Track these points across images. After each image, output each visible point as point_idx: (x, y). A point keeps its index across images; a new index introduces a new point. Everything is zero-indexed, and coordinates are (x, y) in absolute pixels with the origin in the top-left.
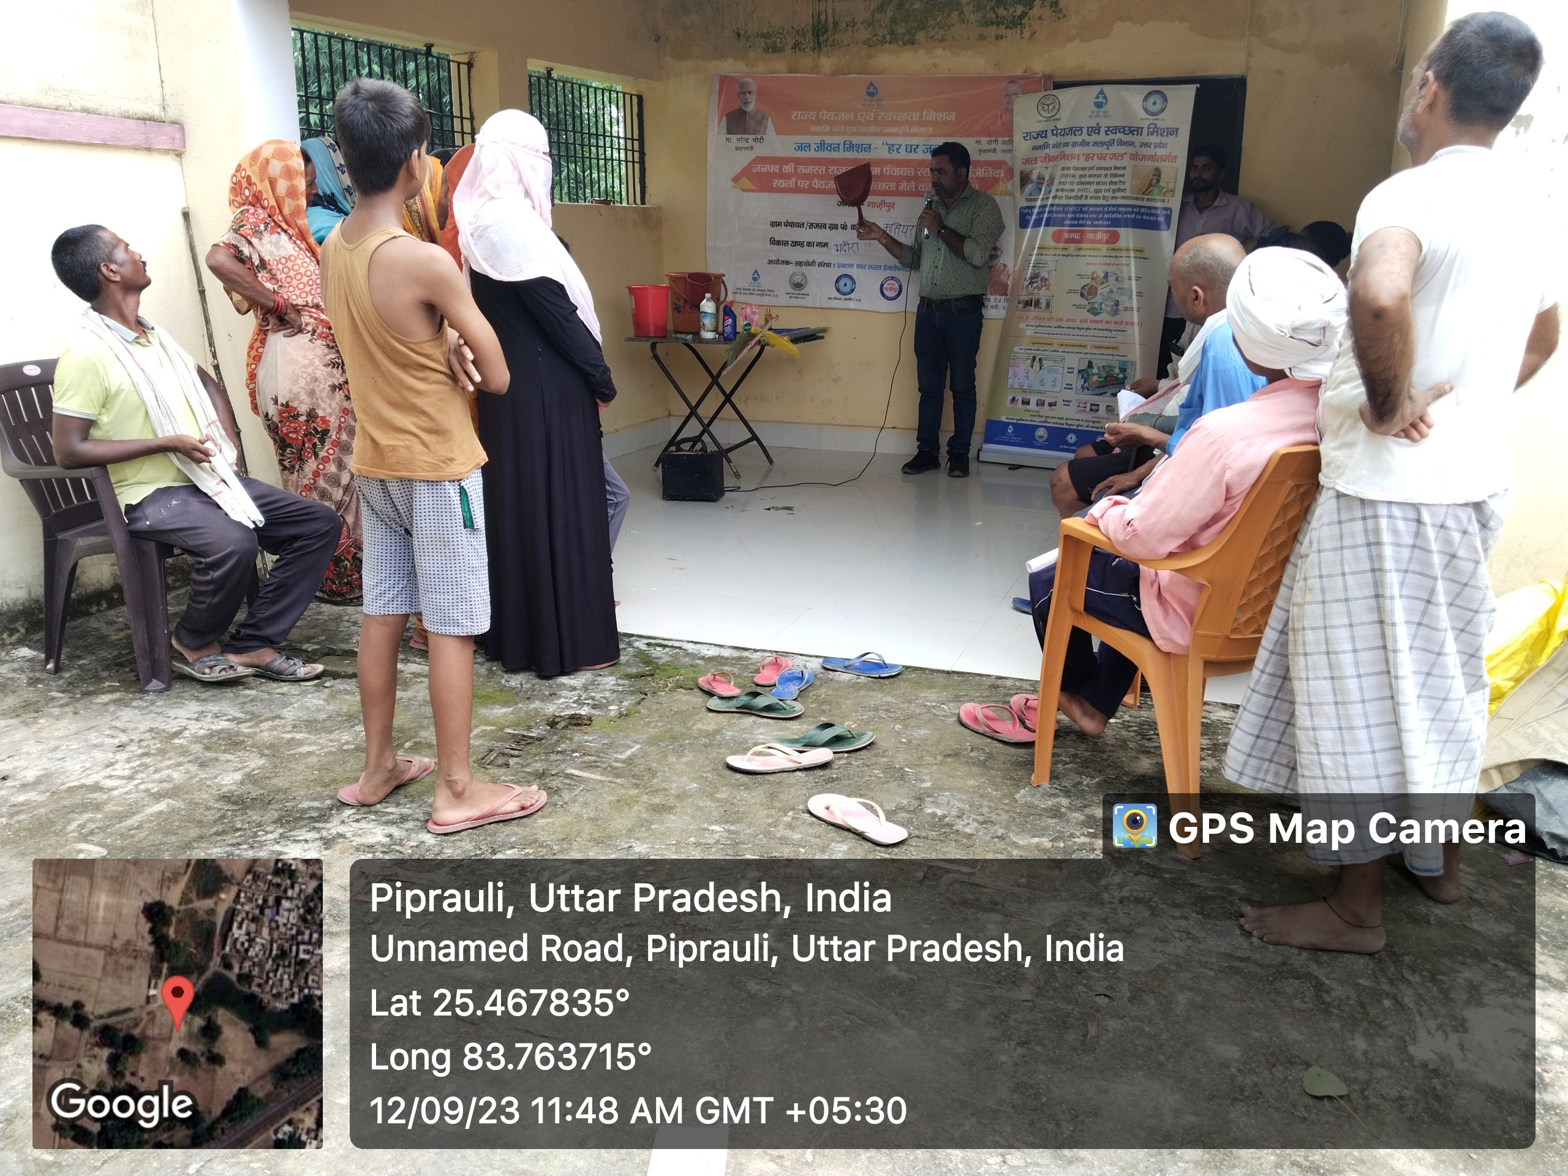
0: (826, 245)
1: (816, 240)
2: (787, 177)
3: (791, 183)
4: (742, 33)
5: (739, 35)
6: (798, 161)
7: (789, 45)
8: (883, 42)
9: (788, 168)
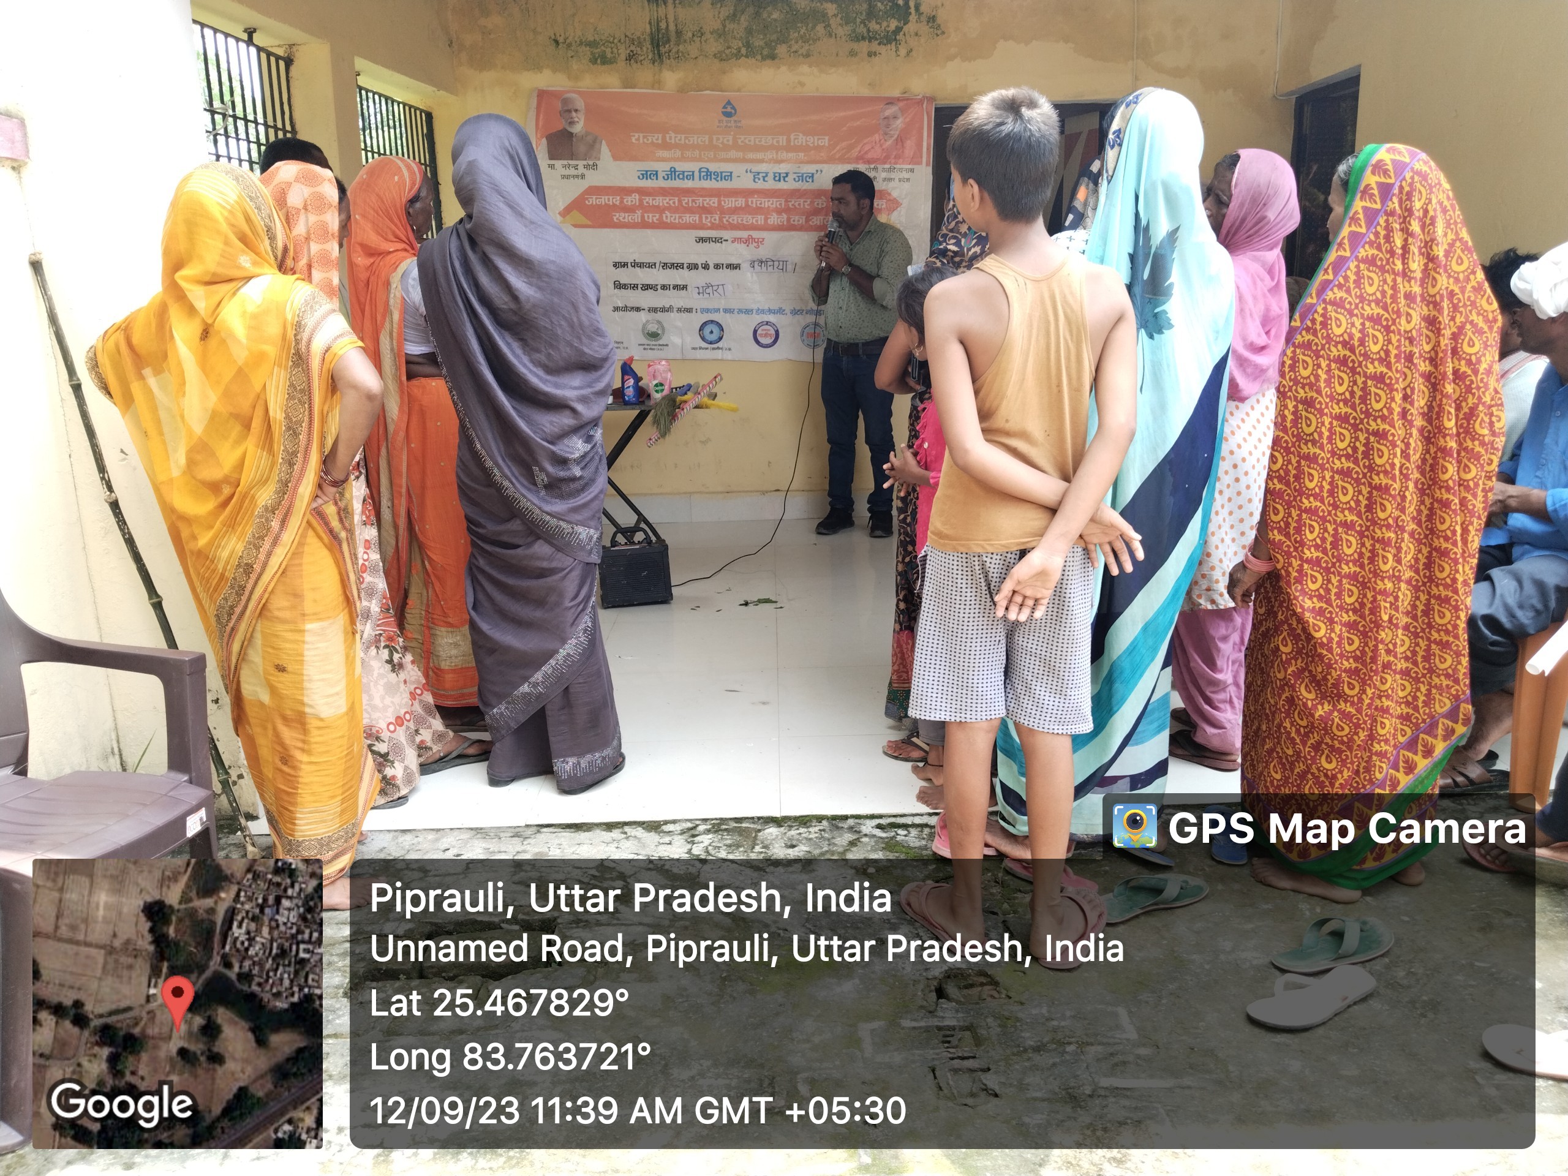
0: (685, 287)
1: (672, 283)
2: (630, 210)
3: (637, 217)
4: (561, 40)
5: (557, 42)
6: (642, 192)
7: (623, 57)
8: (738, 55)
9: (632, 200)
